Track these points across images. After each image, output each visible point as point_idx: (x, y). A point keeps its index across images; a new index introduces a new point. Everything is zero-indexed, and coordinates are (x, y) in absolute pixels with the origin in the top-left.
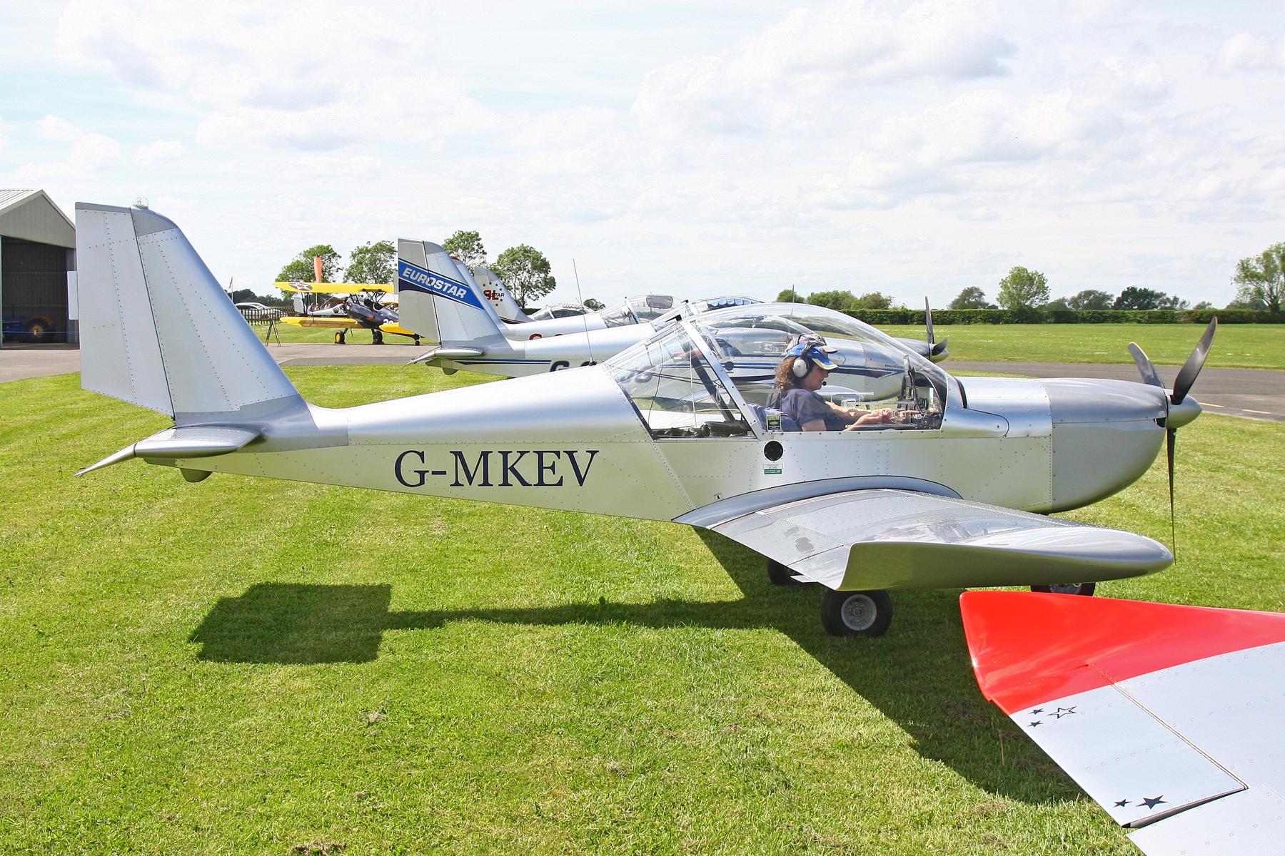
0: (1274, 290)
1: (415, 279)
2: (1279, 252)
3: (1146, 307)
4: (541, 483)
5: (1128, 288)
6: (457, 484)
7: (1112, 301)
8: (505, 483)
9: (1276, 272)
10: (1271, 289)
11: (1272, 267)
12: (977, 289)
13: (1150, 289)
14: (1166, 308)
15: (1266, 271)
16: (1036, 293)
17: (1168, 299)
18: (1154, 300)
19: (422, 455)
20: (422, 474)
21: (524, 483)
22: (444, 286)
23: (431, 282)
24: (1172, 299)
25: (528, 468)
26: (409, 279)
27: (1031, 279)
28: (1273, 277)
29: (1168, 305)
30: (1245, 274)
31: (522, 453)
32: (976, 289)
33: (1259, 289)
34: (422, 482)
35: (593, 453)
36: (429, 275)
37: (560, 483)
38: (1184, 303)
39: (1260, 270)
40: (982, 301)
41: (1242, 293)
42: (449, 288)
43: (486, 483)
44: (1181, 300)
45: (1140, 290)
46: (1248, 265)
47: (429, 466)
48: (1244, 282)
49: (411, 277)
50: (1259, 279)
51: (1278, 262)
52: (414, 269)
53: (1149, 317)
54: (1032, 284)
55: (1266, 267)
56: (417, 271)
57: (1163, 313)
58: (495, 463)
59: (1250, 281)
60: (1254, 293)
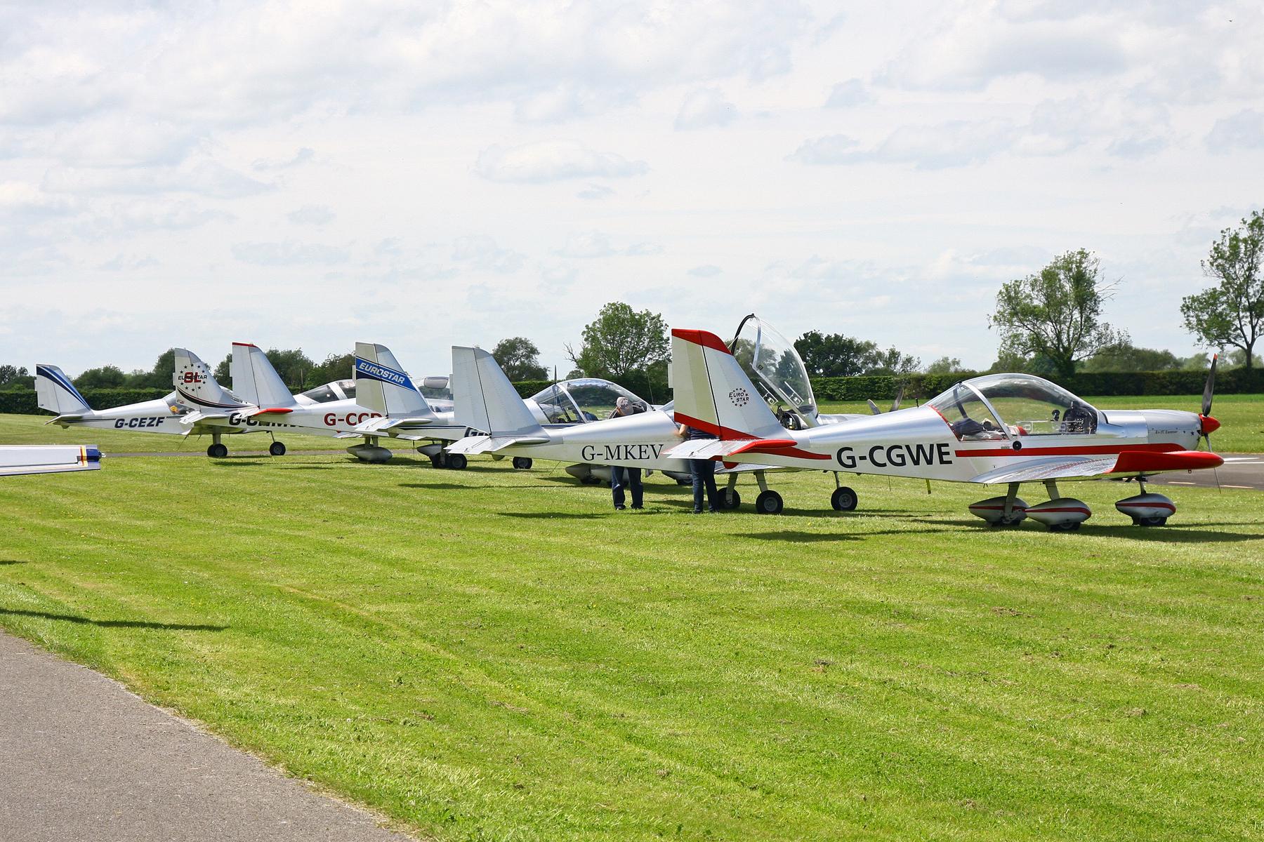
0: (1064, 337)
1: (368, 370)
2: (1070, 270)
3: (841, 370)
4: (641, 458)
5: (805, 335)
6: (607, 459)
7: (775, 360)
8: (627, 458)
9: (1065, 304)
10: (1058, 336)
11: (1059, 295)
12: (524, 343)
13: (847, 336)
14: (877, 372)
15: (1048, 305)
16: (647, 350)
17: (880, 355)
18: (855, 356)
19: (593, 447)
20: (593, 455)
21: (634, 458)
22: (389, 375)
23: (380, 372)
24: (887, 354)
25: (635, 452)
26: (364, 370)
27: (638, 323)
28: (1060, 313)
29: (880, 365)
30: (1014, 309)
31: (633, 446)
32: (521, 341)
33: (1038, 335)
34: (593, 458)
35: (661, 445)
36: (379, 368)
37: (648, 458)
38: (909, 360)
39: (1038, 301)
40: (533, 364)
41: (1009, 342)
42: (393, 377)
43: (619, 458)
44: (903, 356)
45: (828, 338)
46: (1016, 293)
47: (596, 451)
48: (1012, 324)
49: (366, 369)
50: (1037, 317)
51: (1068, 287)
52: (367, 363)
53: (848, 390)
54: (640, 335)
55: (1048, 296)
56: (370, 365)
57: (873, 382)
58: (623, 450)
59: (1021, 321)
60: (1029, 343)
